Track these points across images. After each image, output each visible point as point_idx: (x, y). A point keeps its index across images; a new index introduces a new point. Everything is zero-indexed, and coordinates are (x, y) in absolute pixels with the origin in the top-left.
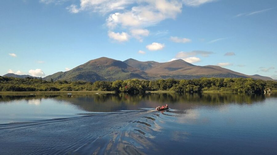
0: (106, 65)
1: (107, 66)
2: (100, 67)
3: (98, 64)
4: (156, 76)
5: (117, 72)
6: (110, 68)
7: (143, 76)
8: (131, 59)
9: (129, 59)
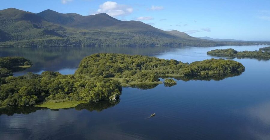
0: (14, 18)
1: (15, 20)
2: (6, 21)
3: (3, 17)
4: (75, 33)
5: (27, 28)
6: (19, 22)
7: (60, 32)
8: (49, 10)
9: (47, 10)
